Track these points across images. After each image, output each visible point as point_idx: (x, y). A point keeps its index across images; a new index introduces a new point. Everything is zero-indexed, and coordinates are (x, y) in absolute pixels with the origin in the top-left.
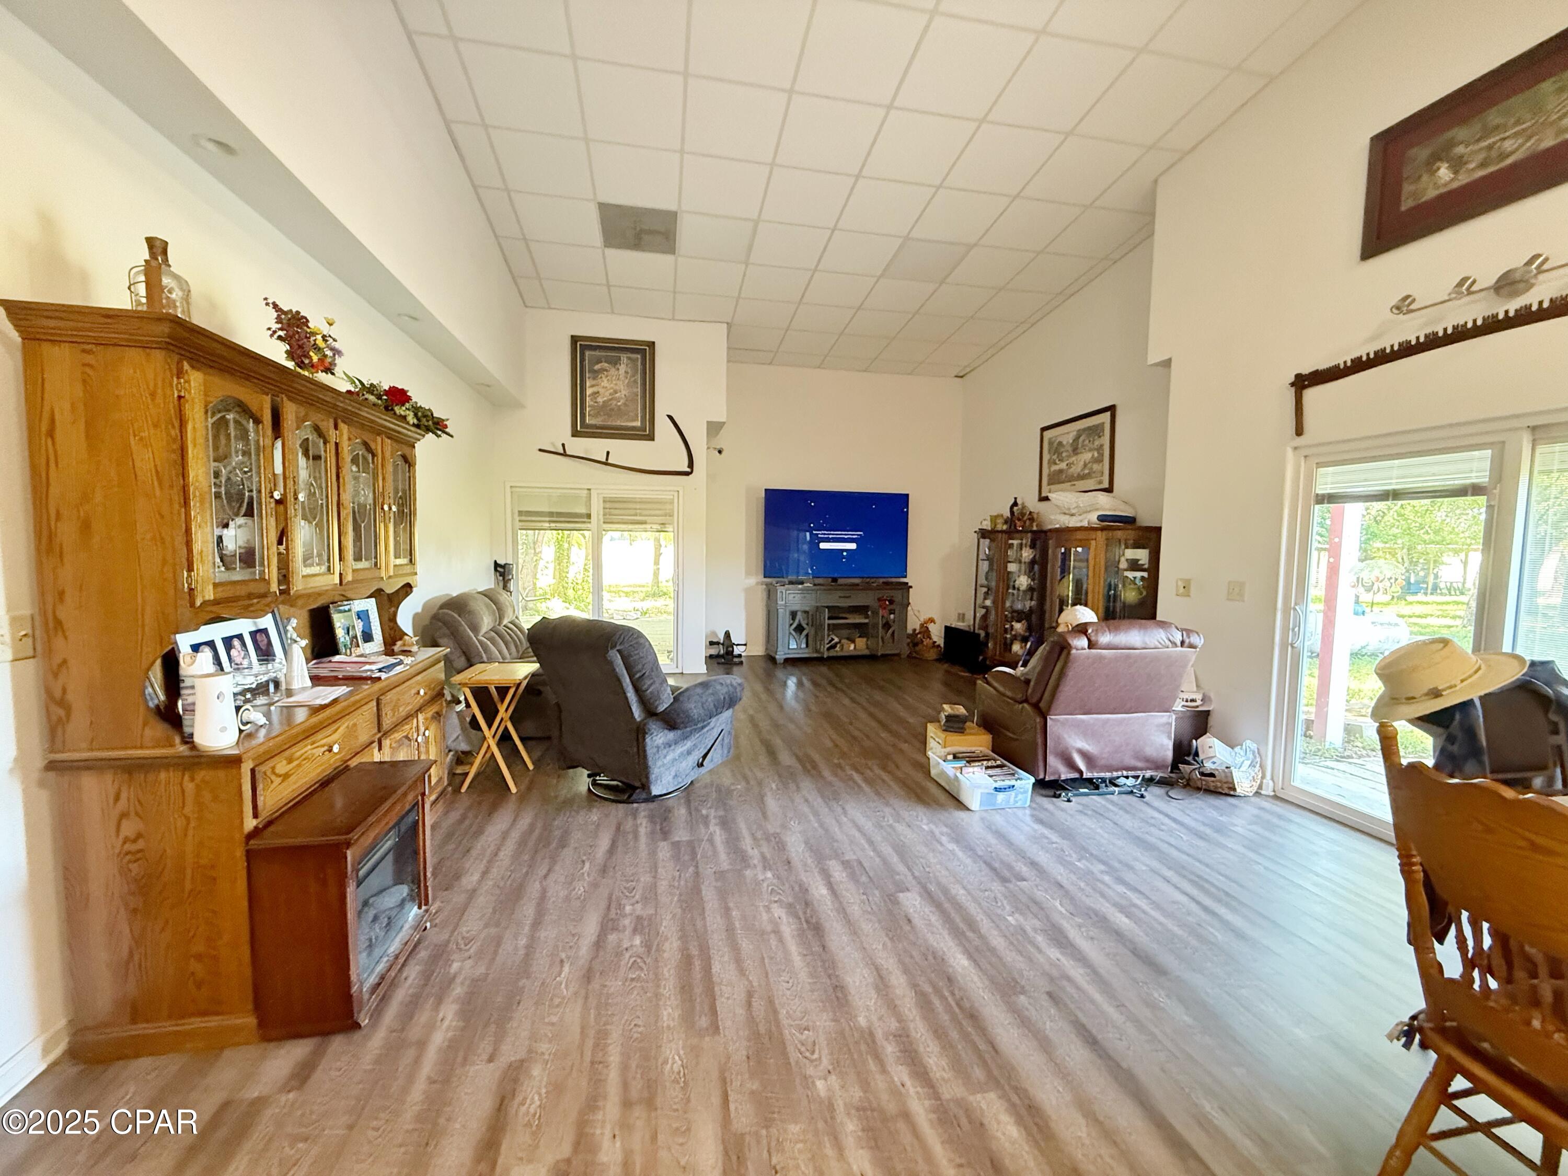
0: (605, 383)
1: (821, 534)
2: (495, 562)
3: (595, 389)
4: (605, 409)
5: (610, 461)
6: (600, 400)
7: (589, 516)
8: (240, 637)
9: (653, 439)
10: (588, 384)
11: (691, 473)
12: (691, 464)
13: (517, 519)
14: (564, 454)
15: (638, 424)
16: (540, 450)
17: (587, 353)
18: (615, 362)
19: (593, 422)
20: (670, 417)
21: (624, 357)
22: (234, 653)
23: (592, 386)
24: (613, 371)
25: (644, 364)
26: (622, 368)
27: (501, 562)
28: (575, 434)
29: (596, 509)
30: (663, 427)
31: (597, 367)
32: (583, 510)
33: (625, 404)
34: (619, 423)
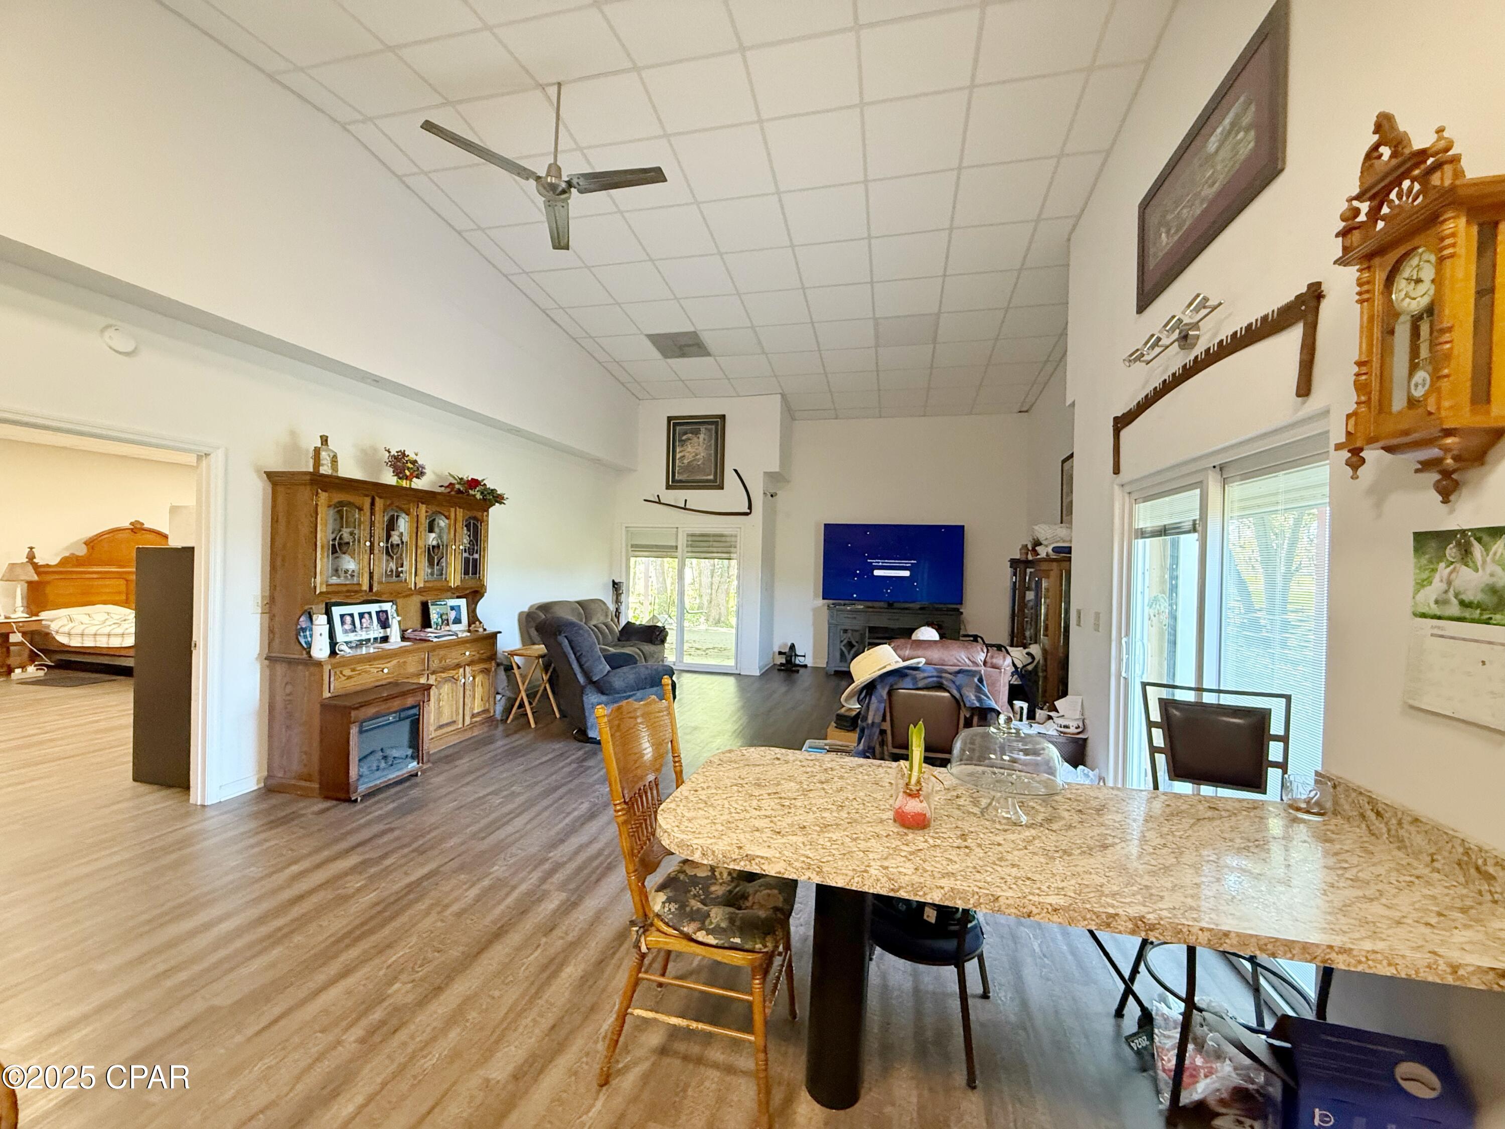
0: (689, 449)
1: (875, 562)
2: (613, 581)
3: (681, 454)
4: (689, 468)
5: (687, 507)
6: (686, 461)
7: (677, 547)
8: (370, 613)
9: (723, 488)
10: (678, 450)
11: (750, 513)
12: (750, 507)
13: (630, 549)
14: (659, 503)
15: (711, 477)
16: (645, 500)
17: (678, 428)
18: (696, 433)
19: (683, 477)
20: (736, 471)
21: (703, 429)
22: (363, 620)
23: (680, 452)
24: (695, 439)
25: (717, 433)
26: (702, 436)
27: (616, 581)
28: (668, 487)
29: (682, 542)
30: (730, 477)
31: (684, 438)
32: (674, 544)
33: (703, 464)
34: (698, 478)
